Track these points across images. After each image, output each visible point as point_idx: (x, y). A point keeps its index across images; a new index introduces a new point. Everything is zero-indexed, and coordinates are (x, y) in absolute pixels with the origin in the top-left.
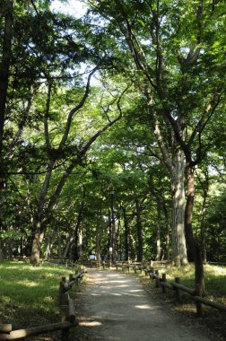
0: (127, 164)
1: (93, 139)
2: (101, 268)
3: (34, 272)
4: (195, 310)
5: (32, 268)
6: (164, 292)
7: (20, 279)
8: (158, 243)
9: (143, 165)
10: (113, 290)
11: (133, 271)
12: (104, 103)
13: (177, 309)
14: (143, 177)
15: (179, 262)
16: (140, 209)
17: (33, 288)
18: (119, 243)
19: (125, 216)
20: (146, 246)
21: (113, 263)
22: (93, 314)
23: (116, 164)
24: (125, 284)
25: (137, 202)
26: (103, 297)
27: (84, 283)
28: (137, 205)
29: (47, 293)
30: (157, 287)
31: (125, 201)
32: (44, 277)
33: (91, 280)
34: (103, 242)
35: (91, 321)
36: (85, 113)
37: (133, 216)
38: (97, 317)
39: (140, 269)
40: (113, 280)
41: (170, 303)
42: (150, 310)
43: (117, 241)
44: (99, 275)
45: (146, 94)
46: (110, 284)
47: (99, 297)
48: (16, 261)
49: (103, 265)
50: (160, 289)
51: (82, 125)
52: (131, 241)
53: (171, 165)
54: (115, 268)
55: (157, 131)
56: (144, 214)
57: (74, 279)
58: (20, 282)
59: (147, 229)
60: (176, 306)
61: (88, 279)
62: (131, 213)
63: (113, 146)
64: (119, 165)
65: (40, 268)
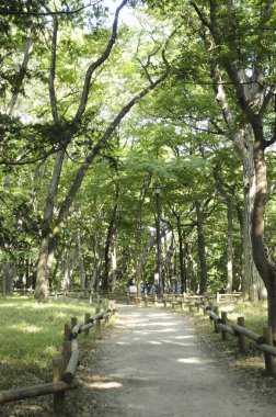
0: (181, 148)
1: (126, 109)
2: (142, 304)
3: (37, 312)
4: (263, 365)
5: (36, 306)
6: (224, 338)
7: (14, 322)
8: (230, 266)
9: (207, 149)
10: (151, 337)
11: (187, 309)
12: (143, 53)
13: (238, 363)
14: (203, 166)
15: (256, 294)
16: (202, 216)
17: (32, 334)
18: (173, 267)
19: (179, 226)
20: (214, 271)
21: (160, 296)
22: (113, 371)
23: (165, 148)
24: (171, 327)
25: (197, 205)
26: (132, 347)
27: (111, 327)
28: (197, 210)
29: (49, 342)
30: (216, 331)
31: (180, 204)
32: (51, 319)
33: (122, 322)
34: (149, 267)
35: (107, 381)
36: (114, 70)
37: (192, 226)
38: (118, 375)
39: (197, 305)
40: (155, 321)
41: (229, 355)
42: (198, 366)
43: (170, 264)
44: (136, 315)
45: (204, 37)
46: (148, 328)
47: (128, 347)
48: (16, 296)
49: (144, 299)
50: (220, 335)
51: (110, 89)
52: (191, 263)
53: (242, 146)
54: (162, 305)
55: (221, 94)
56: (208, 223)
57: (92, 321)
58: (14, 326)
59: (215, 245)
60: (237, 359)
61: (118, 321)
62: (189, 222)
63: (159, 121)
64: (169, 149)
65: (49, 305)
